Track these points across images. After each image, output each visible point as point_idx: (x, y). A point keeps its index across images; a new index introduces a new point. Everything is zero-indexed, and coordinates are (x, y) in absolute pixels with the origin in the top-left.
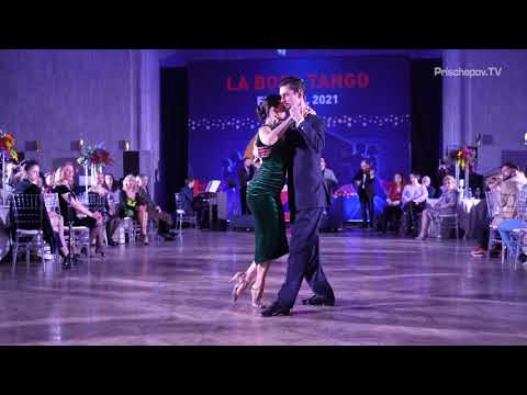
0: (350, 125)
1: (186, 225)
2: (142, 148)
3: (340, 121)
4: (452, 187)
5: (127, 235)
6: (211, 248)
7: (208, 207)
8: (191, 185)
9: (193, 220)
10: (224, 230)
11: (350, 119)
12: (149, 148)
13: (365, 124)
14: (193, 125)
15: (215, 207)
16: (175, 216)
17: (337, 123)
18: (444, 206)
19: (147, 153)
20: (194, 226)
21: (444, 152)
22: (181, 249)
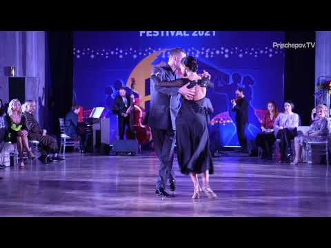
0: (226, 56)
1: (70, 150)
2: (28, 74)
3: (218, 52)
4: (323, 115)
5: (12, 158)
6: (94, 172)
7: (92, 131)
8: (77, 111)
9: (77, 144)
10: (108, 154)
11: (227, 51)
12: (34, 75)
13: (241, 56)
14: (78, 54)
15: (98, 132)
16: (59, 139)
17: (215, 54)
18: (315, 133)
19: (33, 79)
20: (77, 150)
21: (316, 83)
22: (64, 172)
